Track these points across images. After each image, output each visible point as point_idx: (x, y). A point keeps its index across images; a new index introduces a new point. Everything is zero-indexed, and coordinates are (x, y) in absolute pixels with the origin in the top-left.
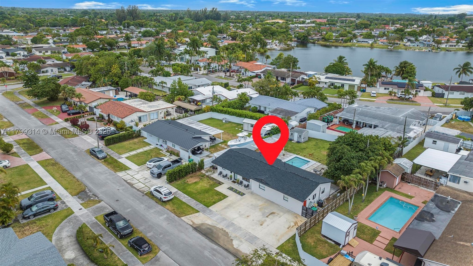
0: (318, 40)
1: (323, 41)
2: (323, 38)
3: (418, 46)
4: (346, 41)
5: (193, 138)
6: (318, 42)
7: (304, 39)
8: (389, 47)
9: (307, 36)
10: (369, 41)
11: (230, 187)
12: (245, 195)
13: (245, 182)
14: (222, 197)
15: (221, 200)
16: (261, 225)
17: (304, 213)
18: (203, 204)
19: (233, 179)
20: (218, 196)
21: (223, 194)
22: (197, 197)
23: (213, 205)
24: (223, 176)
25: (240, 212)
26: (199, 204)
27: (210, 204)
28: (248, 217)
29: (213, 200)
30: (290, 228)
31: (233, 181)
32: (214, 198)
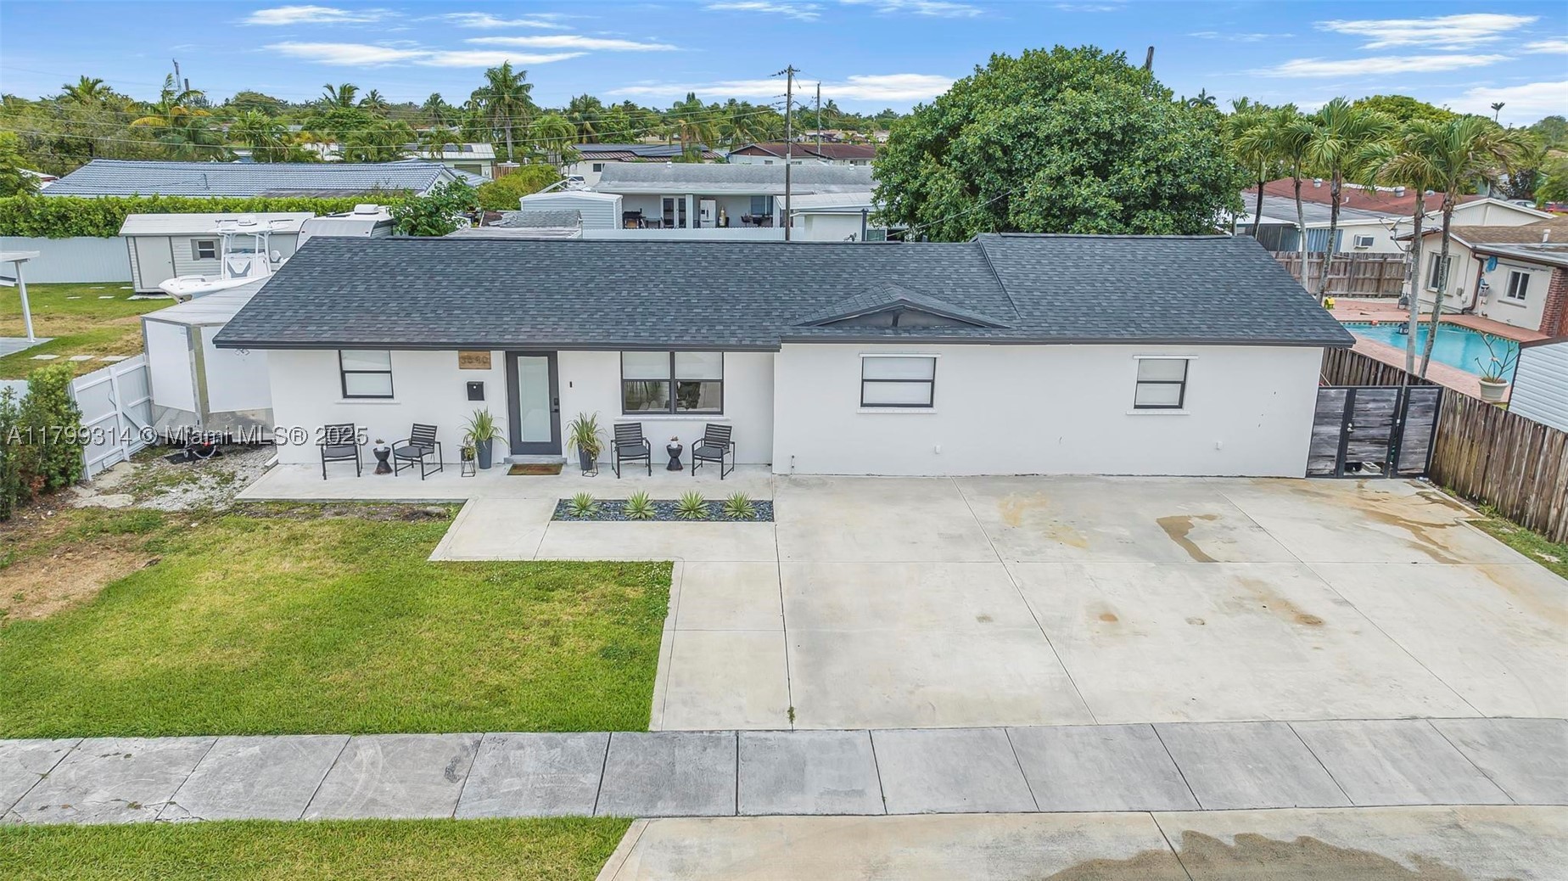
11: (562, 504)
12: (771, 507)
13: (661, 429)
14: (612, 587)
15: (654, 612)
16: (1312, 621)
17: (1327, 441)
18: (520, 728)
19: (501, 450)
20: (559, 594)
21: (585, 566)
22: (338, 693)
23: (652, 679)
24: (382, 456)
25: (983, 619)
26: (465, 748)
27: (602, 683)
28: (1110, 618)
29: (569, 643)
30: (1441, 552)
31: (509, 467)
32: (547, 623)
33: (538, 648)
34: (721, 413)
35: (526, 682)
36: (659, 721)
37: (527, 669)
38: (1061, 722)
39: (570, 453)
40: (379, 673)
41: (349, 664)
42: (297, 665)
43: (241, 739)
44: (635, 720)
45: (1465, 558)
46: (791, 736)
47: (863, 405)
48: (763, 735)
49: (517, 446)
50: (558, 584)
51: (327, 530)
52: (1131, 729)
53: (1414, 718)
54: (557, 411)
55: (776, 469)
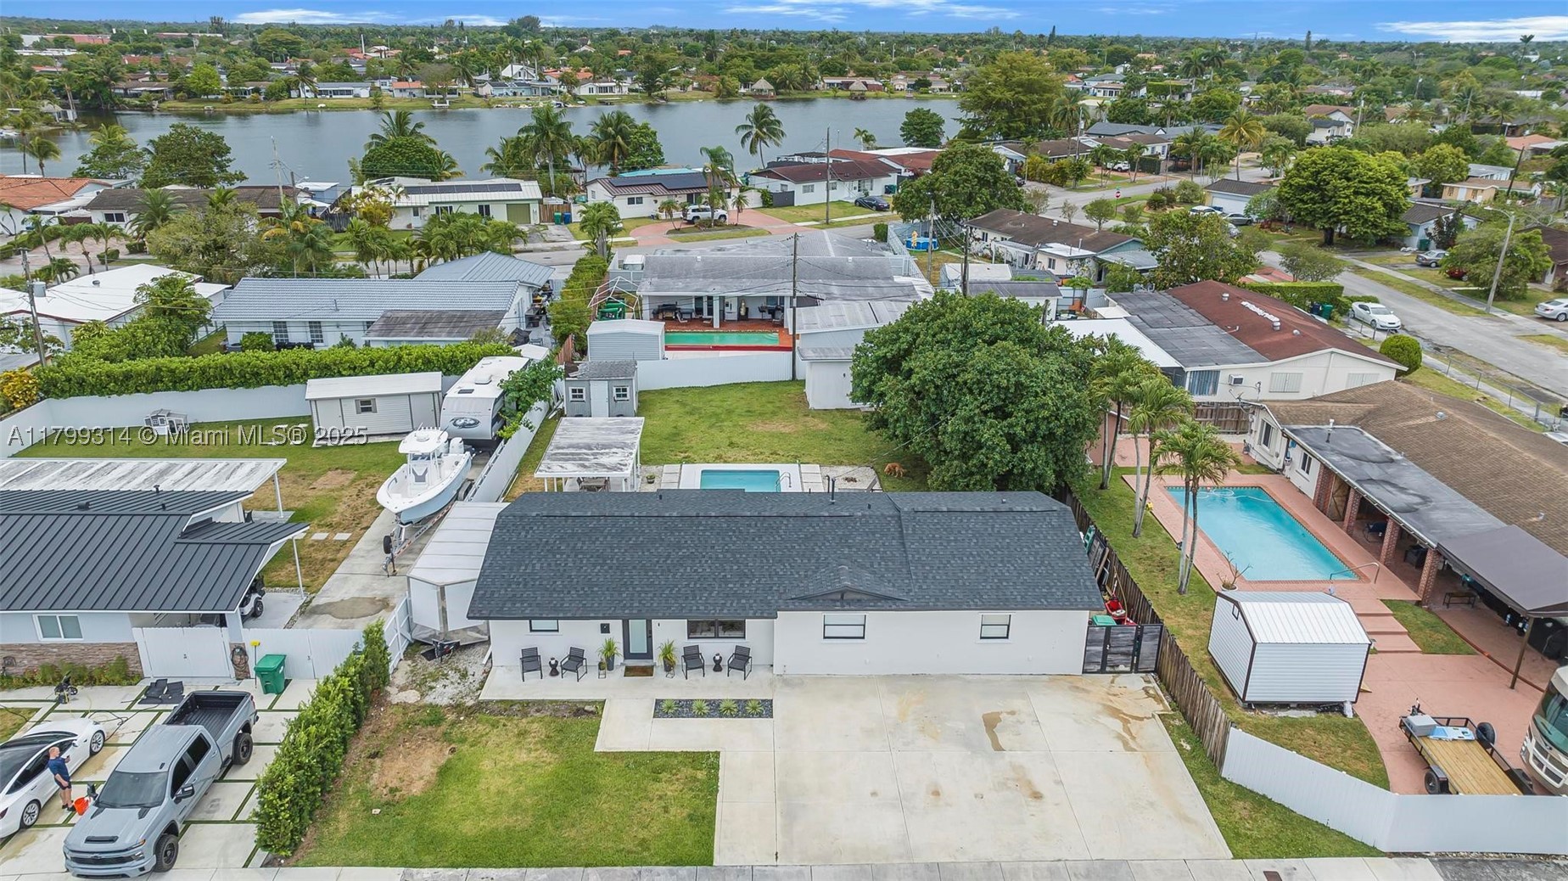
0: (160, 96)
1: (182, 100)
2: (176, 90)
3: (515, 94)
4: (273, 95)
5: (184, 535)
6: (162, 105)
7: (95, 96)
8: (436, 105)
9: (107, 84)
10: (357, 91)
11: (658, 702)
12: (771, 704)
13: (711, 647)
14: (690, 771)
15: (710, 789)
16: (1037, 796)
17: (1096, 654)
18: (657, 864)
19: (619, 659)
20: (664, 776)
21: (675, 754)
22: (573, 844)
23: (713, 834)
24: (554, 667)
25: (874, 794)
26: (634, 875)
27: (690, 837)
28: (936, 793)
29: (673, 810)
30: (1131, 742)
31: (624, 668)
32: (660, 797)
33: (659, 815)
34: (744, 637)
35: (656, 836)
36: (717, 861)
37: (655, 828)
38: (897, 861)
39: (658, 660)
40: (588, 831)
41: (573, 826)
42: (549, 827)
43: (537, 869)
44: (707, 860)
45: (1141, 747)
46: (775, 868)
47: (825, 638)
48: (764, 868)
49: (628, 655)
50: (663, 769)
51: (536, 728)
52: (928, 866)
53: (1059, 860)
54: (651, 637)
55: (776, 670)
